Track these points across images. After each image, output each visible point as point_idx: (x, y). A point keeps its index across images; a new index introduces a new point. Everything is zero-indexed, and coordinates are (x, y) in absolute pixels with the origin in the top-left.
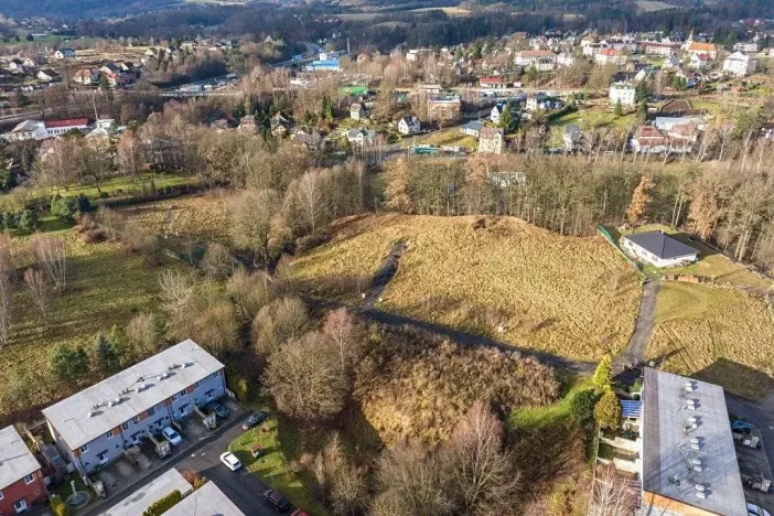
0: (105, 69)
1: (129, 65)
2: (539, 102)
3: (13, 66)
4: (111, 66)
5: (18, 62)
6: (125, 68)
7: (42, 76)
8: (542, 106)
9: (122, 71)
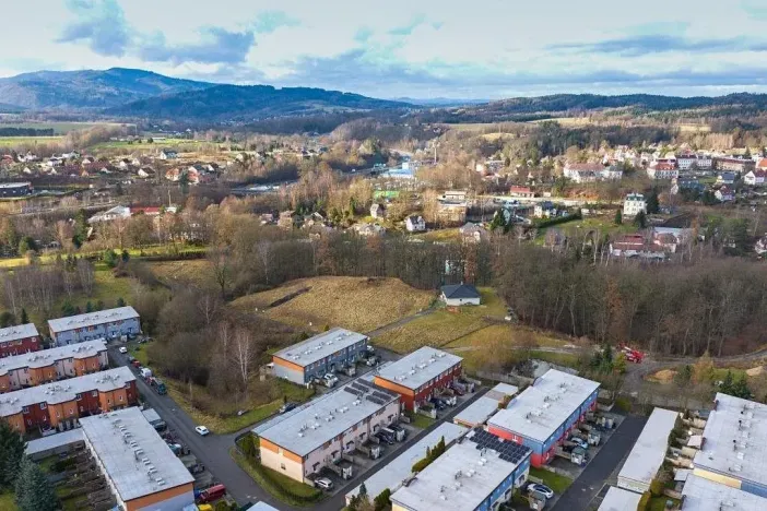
0: (192, 169)
1: (215, 166)
2: (544, 209)
3: (123, 164)
4: (198, 166)
5: (126, 161)
6: (211, 169)
7: (142, 173)
8: (547, 213)
9: (207, 170)
